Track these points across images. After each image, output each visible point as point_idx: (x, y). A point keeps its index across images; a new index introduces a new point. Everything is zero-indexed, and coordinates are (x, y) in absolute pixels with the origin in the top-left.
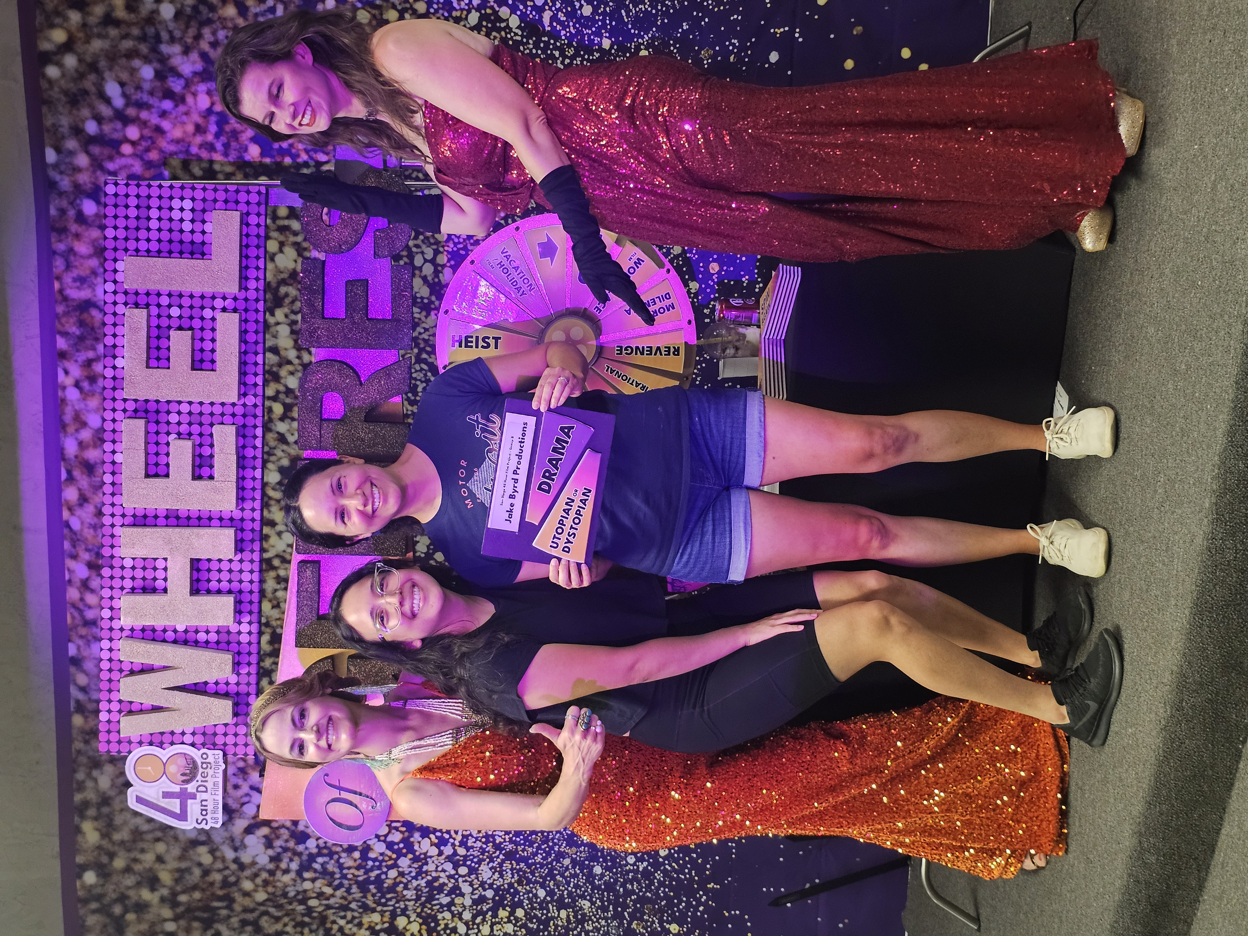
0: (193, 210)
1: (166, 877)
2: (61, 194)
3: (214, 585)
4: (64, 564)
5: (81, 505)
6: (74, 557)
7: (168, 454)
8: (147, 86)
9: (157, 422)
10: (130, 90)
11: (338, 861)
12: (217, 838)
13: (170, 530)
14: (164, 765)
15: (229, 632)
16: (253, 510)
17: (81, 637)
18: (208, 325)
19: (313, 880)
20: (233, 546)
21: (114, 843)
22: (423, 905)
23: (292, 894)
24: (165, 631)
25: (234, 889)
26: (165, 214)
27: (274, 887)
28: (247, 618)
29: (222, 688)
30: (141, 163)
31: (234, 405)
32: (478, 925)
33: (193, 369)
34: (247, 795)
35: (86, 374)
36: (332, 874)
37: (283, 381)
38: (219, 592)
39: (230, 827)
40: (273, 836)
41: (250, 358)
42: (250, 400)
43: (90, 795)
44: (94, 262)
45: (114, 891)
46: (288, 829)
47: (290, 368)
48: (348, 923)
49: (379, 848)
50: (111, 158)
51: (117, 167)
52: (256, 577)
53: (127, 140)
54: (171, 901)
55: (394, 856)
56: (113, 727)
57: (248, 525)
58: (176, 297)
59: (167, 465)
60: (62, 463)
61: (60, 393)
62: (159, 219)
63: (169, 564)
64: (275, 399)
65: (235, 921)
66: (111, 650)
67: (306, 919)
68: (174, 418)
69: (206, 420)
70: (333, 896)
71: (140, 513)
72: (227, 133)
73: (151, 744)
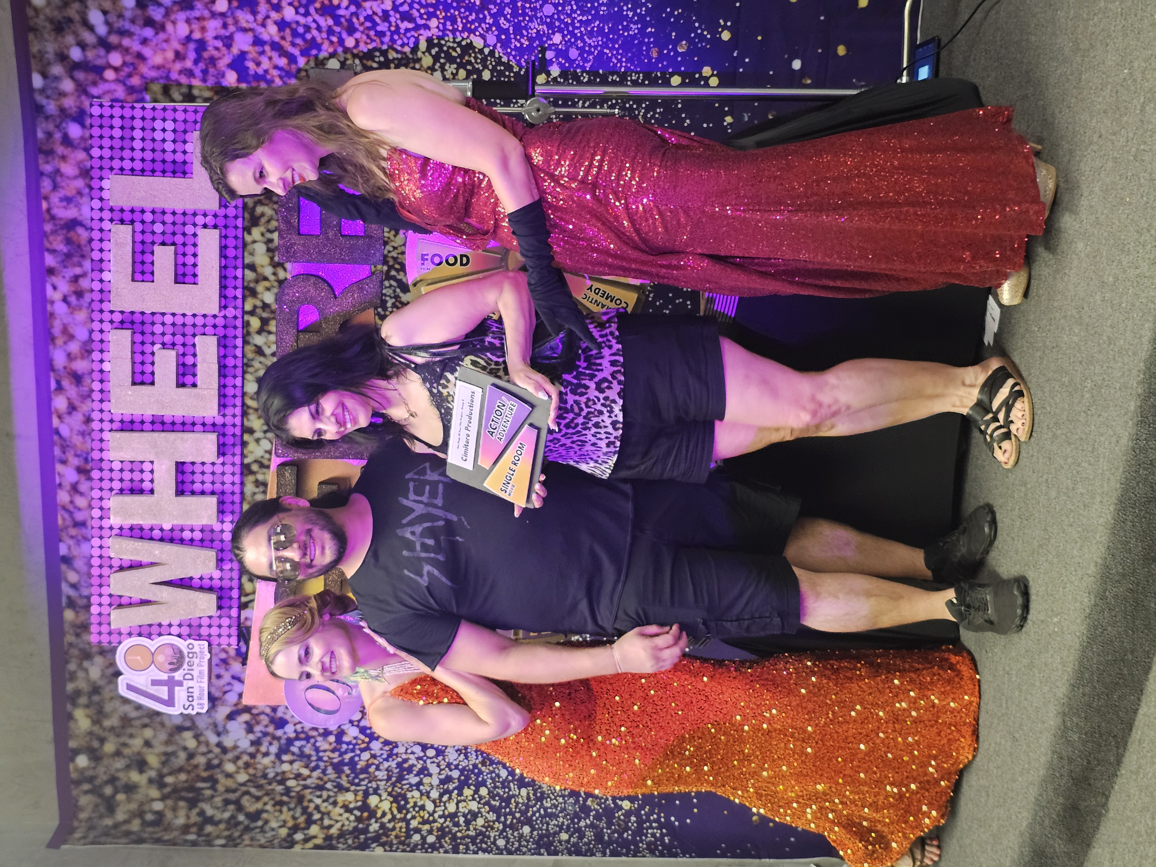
0: (174, 131)
1: (153, 760)
2: (47, 118)
3: (197, 486)
4: (54, 469)
5: (70, 413)
6: (64, 462)
7: (153, 363)
8: (128, 14)
9: (143, 333)
10: (112, 18)
11: (314, 745)
12: (201, 724)
13: (156, 435)
14: (153, 654)
15: (212, 531)
16: (234, 416)
17: (72, 537)
18: (190, 240)
19: (291, 762)
20: (215, 448)
21: (104, 729)
22: (394, 785)
23: (271, 775)
24: (152, 529)
25: (217, 770)
26: (148, 134)
27: (255, 768)
28: (228, 518)
29: (207, 583)
30: (123, 88)
31: (215, 316)
32: (445, 803)
33: (177, 282)
34: (229, 684)
35: (73, 289)
36: (309, 757)
37: (259, 296)
38: (203, 493)
39: (213, 714)
40: (253, 722)
41: (230, 273)
42: (230, 312)
43: (82, 684)
44: (80, 183)
45: (105, 773)
46: (267, 715)
47: (266, 284)
48: (324, 801)
49: (352, 732)
50: (95, 84)
51: (101, 92)
52: (237, 479)
53: (109, 66)
54: (159, 782)
55: (367, 740)
56: (104, 619)
57: (230, 431)
58: (159, 213)
59: (153, 373)
60: (52, 374)
61: (49, 307)
62: (143, 139)
63: (156, 467)
64: (252, 313)
65: (218, 801)
66: (101, 547)
67: (285, 798)
68: (158, 329)
69: (189, 330)
70: (309, 776)
71: (127, 419)
72: (205, 59)
73: (140, 635)
